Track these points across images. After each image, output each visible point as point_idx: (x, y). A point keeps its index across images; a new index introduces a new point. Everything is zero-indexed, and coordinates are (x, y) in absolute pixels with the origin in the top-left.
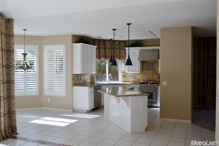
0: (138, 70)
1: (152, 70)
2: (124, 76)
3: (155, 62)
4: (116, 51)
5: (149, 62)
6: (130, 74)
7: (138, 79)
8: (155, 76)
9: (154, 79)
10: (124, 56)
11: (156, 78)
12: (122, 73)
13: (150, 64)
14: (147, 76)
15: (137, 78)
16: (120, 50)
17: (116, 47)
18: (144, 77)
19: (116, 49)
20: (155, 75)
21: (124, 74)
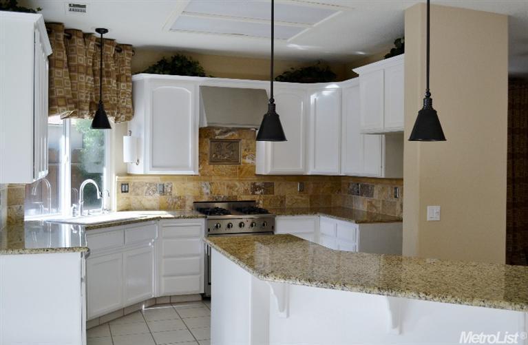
0: (190, 164)
1: (228, 161)
2: (124, 188)
3: (240, 135)
4: (109, 82)
5: (220, 134)
6: (147, 180)
7: (179, 198)
8: (237, 183)
9: (235, 194)
10: (130, 106)
11: (242, 190)
12: (118, 175)
13: (222, 141)
14: (211, 184)
15: (175, 193)
16: (118, 79)
17: (107, 66)
18: (201, 188)
19: (109, 75)
20: (240, 181)
21: (124, 179)
